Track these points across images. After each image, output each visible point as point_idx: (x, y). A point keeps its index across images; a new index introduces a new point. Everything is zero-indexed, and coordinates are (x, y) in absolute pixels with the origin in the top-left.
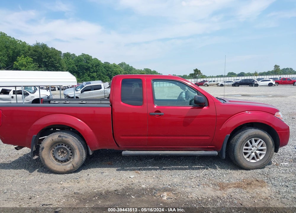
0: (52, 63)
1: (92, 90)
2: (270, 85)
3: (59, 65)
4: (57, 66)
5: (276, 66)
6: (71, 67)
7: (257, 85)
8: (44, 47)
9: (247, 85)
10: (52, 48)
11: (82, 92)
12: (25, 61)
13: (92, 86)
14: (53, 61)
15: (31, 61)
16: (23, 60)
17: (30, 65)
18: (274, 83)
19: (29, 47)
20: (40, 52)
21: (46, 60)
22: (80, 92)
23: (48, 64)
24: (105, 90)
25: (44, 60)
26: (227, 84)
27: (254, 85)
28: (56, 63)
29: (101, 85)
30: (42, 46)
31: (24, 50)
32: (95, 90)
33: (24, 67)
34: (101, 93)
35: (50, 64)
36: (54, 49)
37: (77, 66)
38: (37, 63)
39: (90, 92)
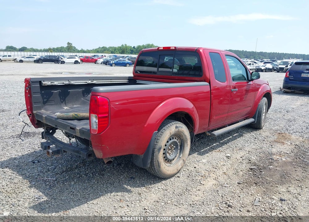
2: (76, 62)
5: (69, 43)
7: (63, 62)
9: (53, 62)
18: (79, 61)
26: (27, 59)
27: (60, 62)
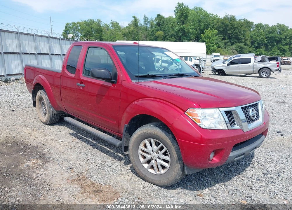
0: (236, 35)
1: (239, 64)
3: (243, 37)
4: (240, 37)
6: (260, 38)
8: (233, 18)
10: (244, 19)
11: (228, 65)
12: (211, 33)
13: (240, 59)
14: (237, 33)
15: (216, 33)
16: (209, 32)
17: (214, 37)
19: (219, 20)
20: (226, 24)
21: (230, 32)
22: (226, 65)
23: (232, 36)
24: (254, 64)
25: (228, 32)
28: (240, 35)
29: (250, 59)
30: (230, 18)
31: (213, 23)
32: (242, 63)
33: (209, 39)
34: (249, 67)
35: (233, 36)
36: (247, 20)
37: (267, 38)
38: (222, 36)
39: (237, 66)
